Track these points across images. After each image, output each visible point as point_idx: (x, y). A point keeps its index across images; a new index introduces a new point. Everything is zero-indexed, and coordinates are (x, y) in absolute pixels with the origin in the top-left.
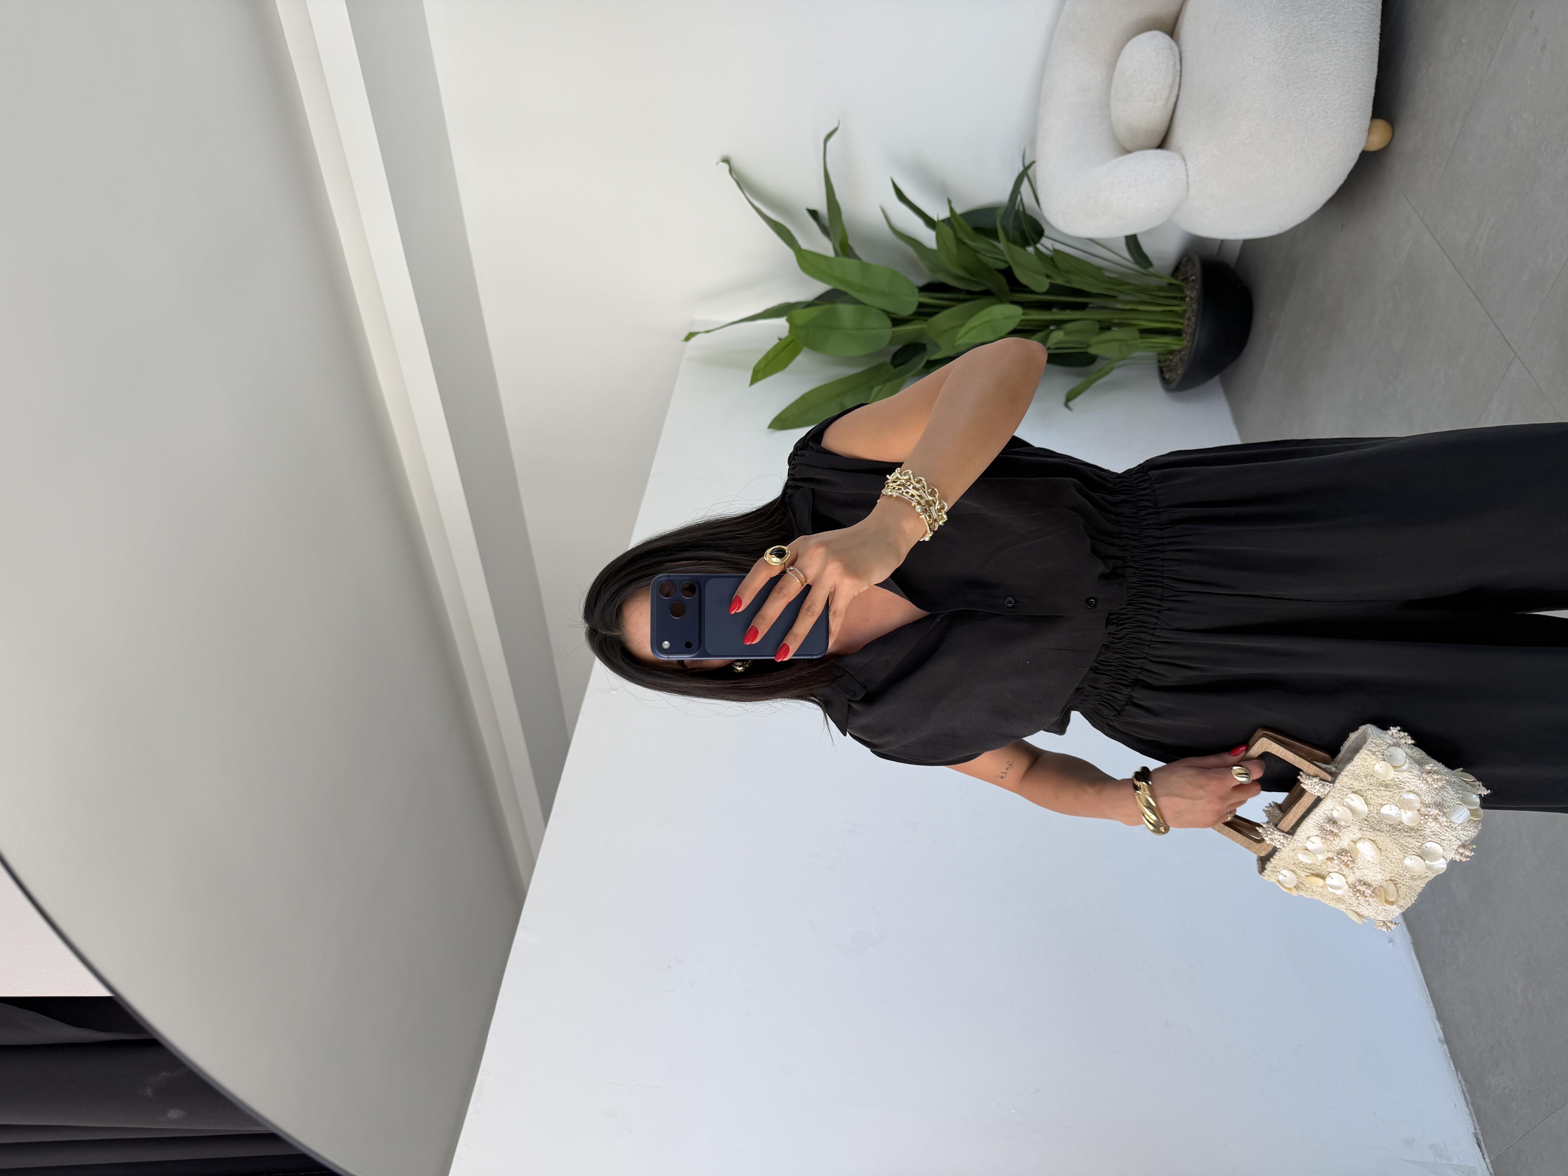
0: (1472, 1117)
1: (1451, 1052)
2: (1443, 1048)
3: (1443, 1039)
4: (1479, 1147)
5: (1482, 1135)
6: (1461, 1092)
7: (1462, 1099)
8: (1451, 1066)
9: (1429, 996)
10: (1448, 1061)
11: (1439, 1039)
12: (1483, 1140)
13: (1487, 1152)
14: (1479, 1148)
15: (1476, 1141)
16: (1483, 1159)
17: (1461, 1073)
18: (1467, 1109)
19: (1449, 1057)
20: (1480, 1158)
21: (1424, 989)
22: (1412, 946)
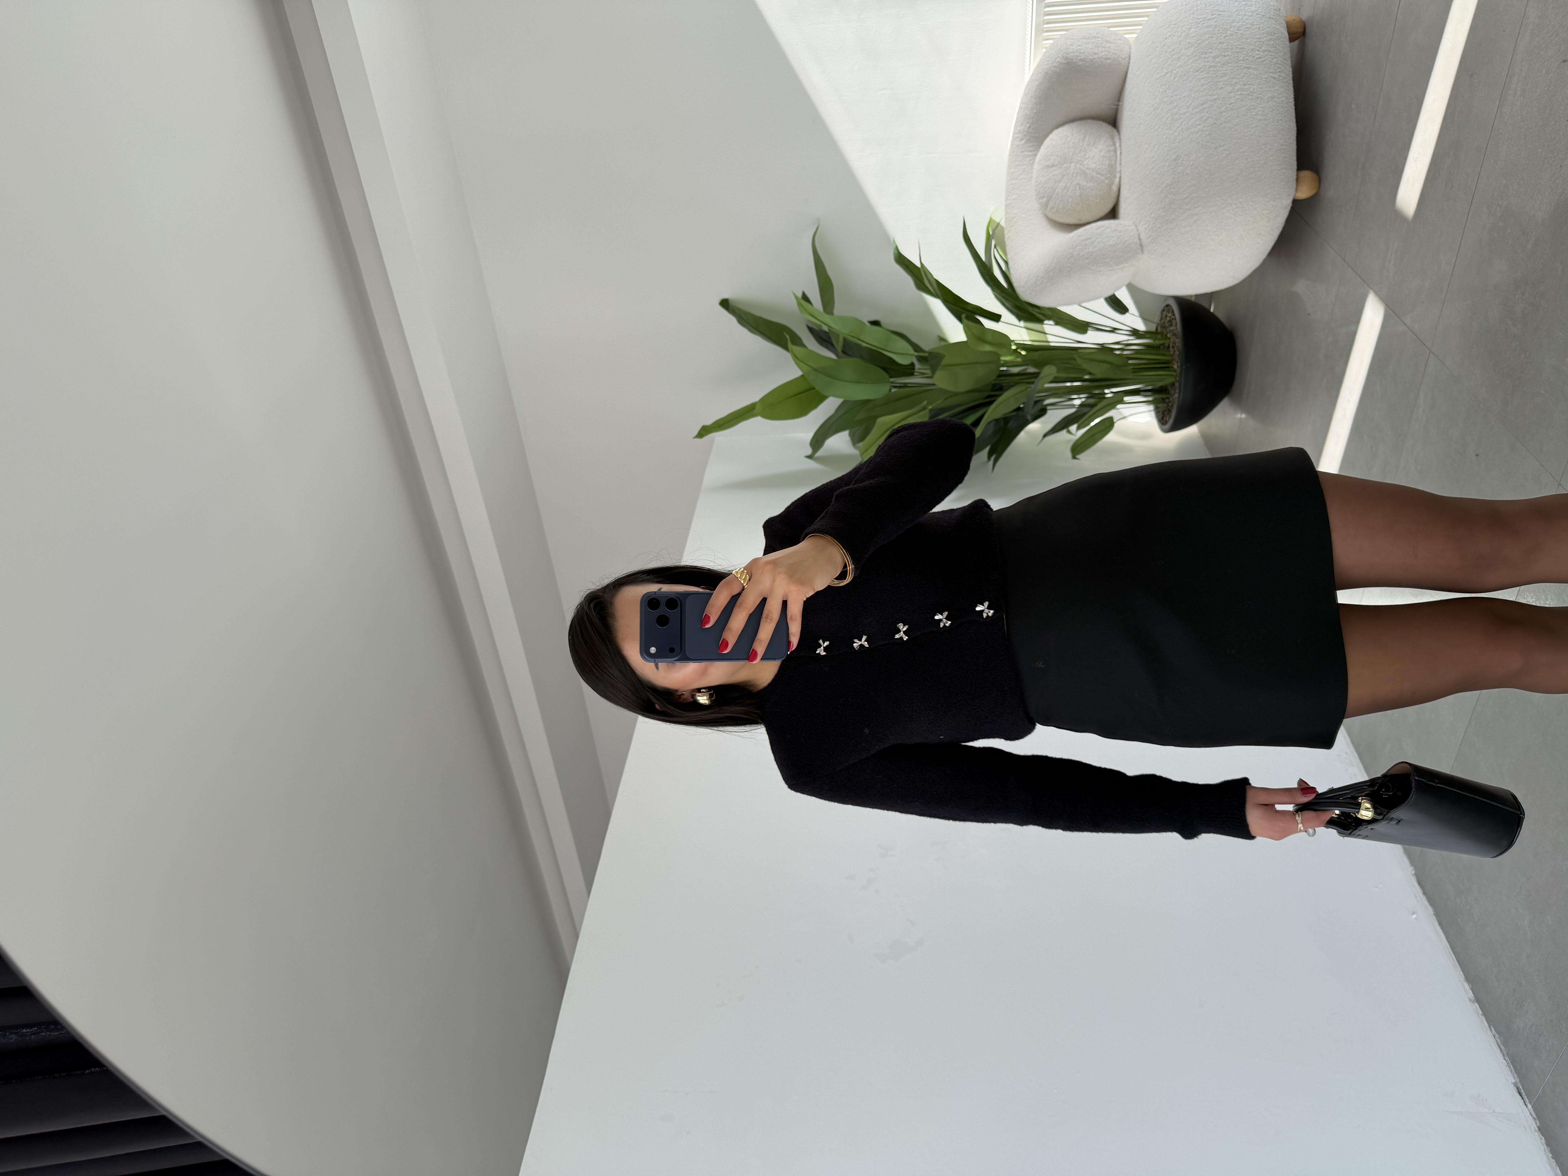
0: (1510, 1068)
1: (1482, 1011)
2: (1474, 1007)
3: (1473, 999)
4: (1520, 1095)
5: (1520, 1081)
6: (1497, 1045)
7: (1498, 1051)
8: (1483, 1023)
9: (1456, 961)
10: (1480, 1018)
11: (1469, 999)
12: (1522, 1087)
13: (1528, 1099)
14: (1520, 1097)
15: (1517, 1091)
16: (1525, 1107)
17: (1494, 1027)
18: (1505, 1061)
19: (1482, 1015)
20: (1521, 1105)
21: (1451, 955)
22: (1434, 917)
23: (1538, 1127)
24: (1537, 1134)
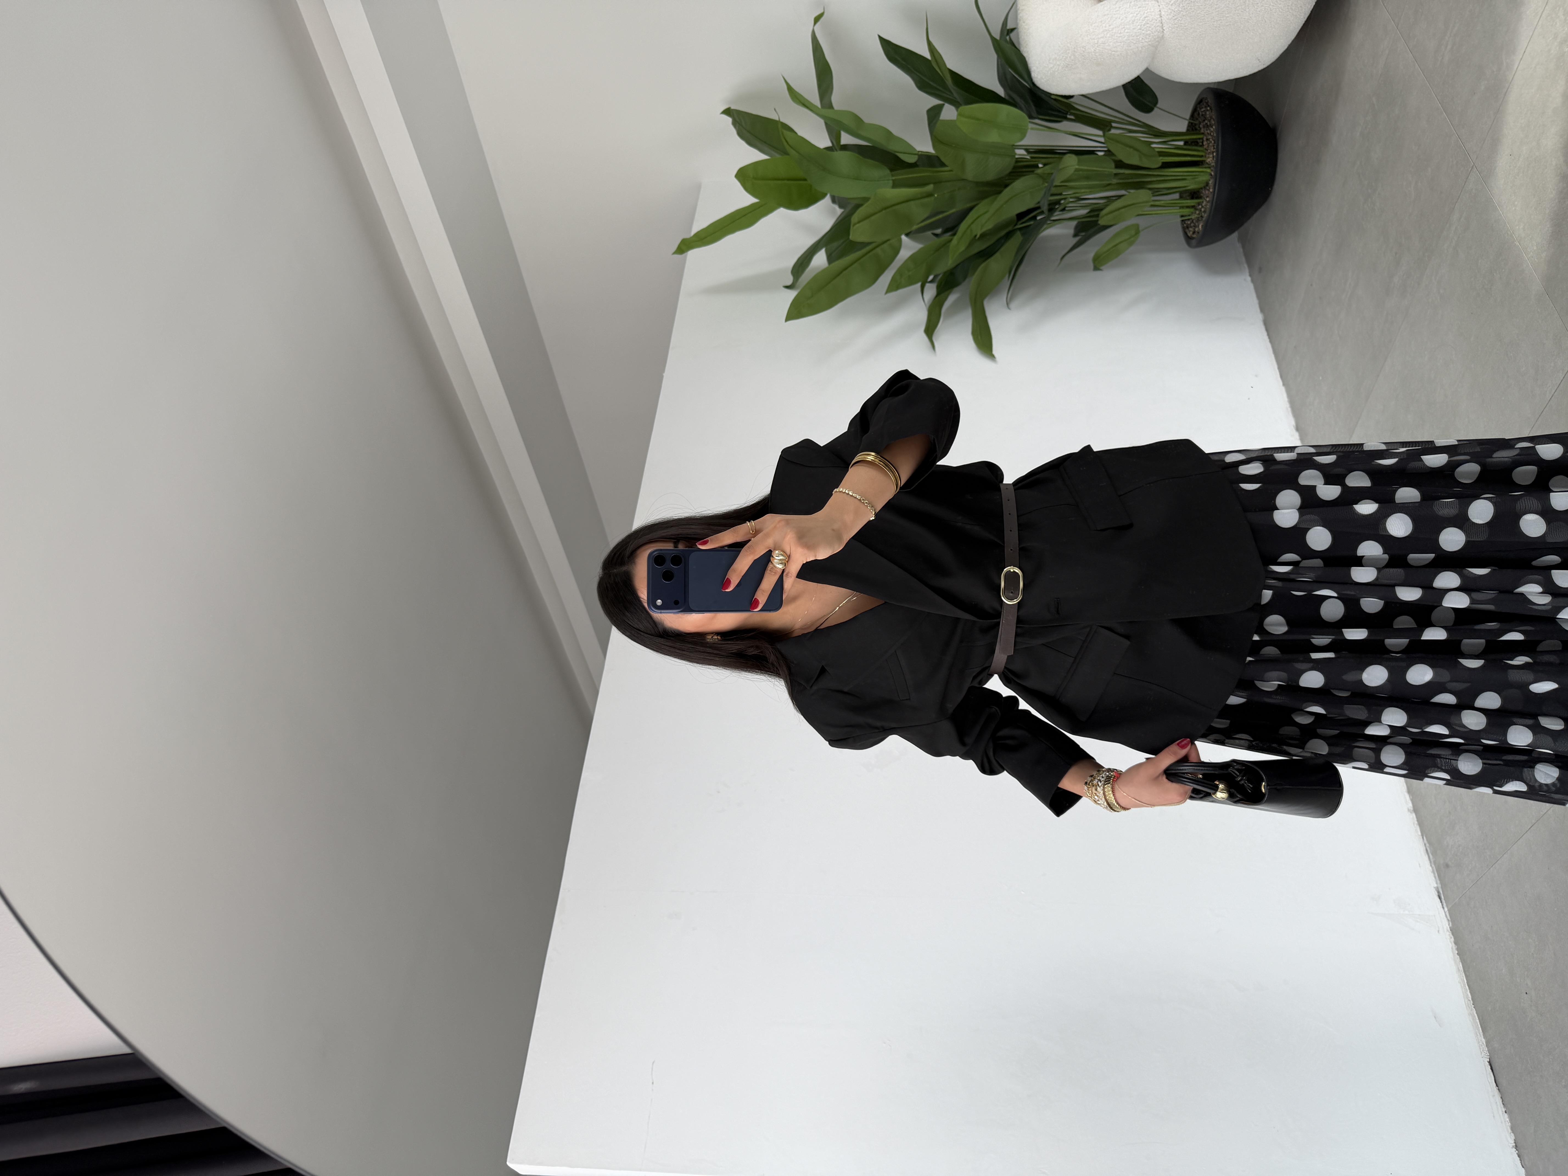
0: (1434, 874)
1: (1418, 821)
2: (1411, 817)
3: (1412, 809)
4: (1440, 898)
5: (1442, 887)
6: (1426, 853)
7: (1426, 858)
8: (1417, 833)
10: (1415, 827)
11: (1408, 810)
12: (1443, 892)
13: (1446, 903)
14: (1439, 900)
15: (1437, 894)
16: (1442, 909)
17: (1426, 837)
18: (1431, 868)
19: (1417, 824)
20: (1439, 907)
23: (1450, 928)
24: (1448, 933)
